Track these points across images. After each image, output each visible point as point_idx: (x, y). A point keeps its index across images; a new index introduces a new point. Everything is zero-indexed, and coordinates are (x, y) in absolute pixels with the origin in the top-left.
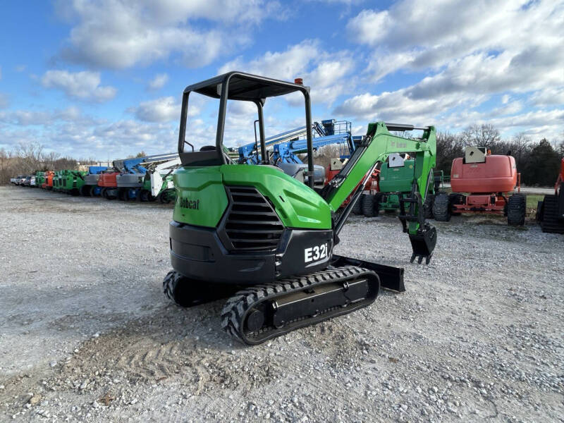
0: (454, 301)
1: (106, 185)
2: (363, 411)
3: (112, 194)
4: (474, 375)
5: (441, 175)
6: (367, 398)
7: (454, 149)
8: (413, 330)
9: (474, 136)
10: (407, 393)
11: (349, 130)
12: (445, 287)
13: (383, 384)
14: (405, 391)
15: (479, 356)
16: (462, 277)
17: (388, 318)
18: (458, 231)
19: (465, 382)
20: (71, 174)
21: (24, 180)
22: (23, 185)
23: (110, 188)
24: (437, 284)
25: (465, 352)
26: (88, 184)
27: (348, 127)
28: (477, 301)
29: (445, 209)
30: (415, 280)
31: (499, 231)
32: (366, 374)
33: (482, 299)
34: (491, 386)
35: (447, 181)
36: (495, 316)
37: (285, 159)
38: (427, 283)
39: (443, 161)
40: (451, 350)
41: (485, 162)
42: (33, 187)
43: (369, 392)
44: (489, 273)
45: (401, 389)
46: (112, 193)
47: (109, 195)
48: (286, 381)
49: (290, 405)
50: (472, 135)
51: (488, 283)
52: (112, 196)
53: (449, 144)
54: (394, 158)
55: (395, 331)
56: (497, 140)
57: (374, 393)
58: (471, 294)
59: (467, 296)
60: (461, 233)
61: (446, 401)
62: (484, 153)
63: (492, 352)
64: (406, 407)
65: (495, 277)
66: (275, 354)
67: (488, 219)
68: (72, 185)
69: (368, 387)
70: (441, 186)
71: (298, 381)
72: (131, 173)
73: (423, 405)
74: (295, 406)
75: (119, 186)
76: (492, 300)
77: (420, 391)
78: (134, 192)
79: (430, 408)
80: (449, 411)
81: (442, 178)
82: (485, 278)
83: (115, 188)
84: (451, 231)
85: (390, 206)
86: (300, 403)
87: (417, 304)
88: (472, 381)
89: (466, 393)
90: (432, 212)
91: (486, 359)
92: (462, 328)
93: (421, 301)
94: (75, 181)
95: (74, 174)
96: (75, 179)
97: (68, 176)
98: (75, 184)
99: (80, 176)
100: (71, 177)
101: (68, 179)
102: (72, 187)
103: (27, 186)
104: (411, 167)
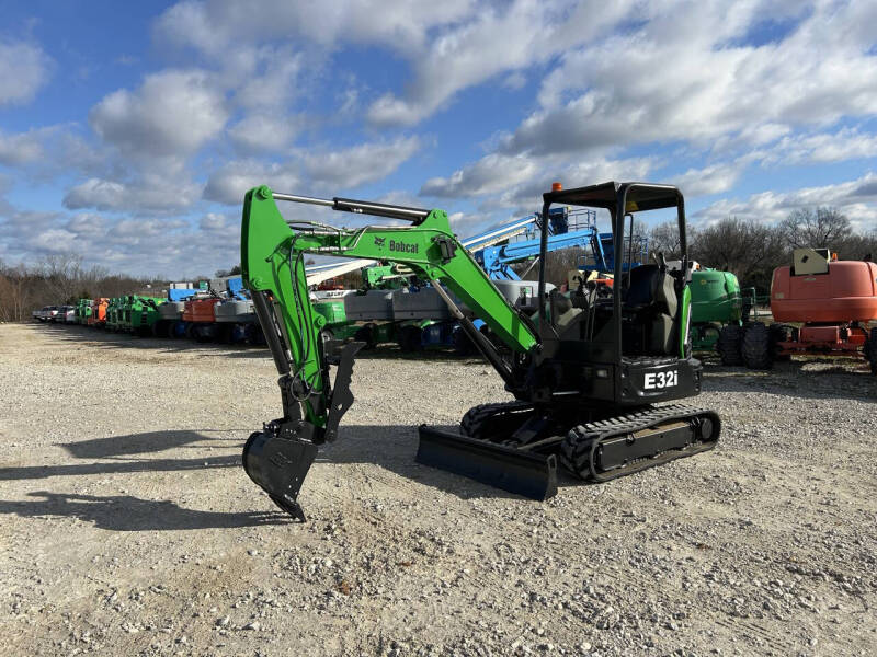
0: (793, 480)
1: (196, 319)
2: (685, 603)
3: (207, 334)
4: (832, 567)
5: (752, 295)
6: (687, 590)
7: (768, 250)
8: (737, 516)
9: (803, 227)
10: (741, 585)
11: (592, 223)
12: (777, 463)
13: (705, 576)
14: (738, 584)
15: (839, 546)
16: (801, 448)
17: (696, 501)
18: (787, 384)
19: (821, 575)
20: (139, 302)
21: (55, 313)
22: (53, 322)
23: (202, 324)
24: (764, 458)
25: (816, 542)
26: (167, 317)
27: (591, 220)
28: (829, 481)
29: (762, 349)
30: (729, 453)
31: (857, 384)
32: (679, 564)
33: (837, 478)
34: (857, 579)
35: (764, 304)
36: (856, 499)
37: (493, 274)
38: (747, 456)
39: (750, 270)
40: (796, 540)
41: (828, 273)
42: (71, 324)
43: (688, 584)
44: (844, 443)
45: (732, 582)
46: (206, 331)
47: (202, 335)
48: (572, 571)
49: (585, 596)
50: (799, 226)
51: (844, 457)
52: (206, 337)
53: (760, 242)
55: (711, 518)
56: (845, 233)
57: (696, 585)
58: (817, 471)
59: (812, 474)
60: (793, 387)
61: (796, 595)
62: (826, 257)
63: (857, 542)
64: (742, 600)
65: (854, 448)
66: (547, 542)
67: (836, 366)
68: (140, 319)
69: (685, 579)
70: (752, 313)
71: (588, 571)
72: (239, 299)
73: (765, 598)
74: (592, 596)
75: (218, 320)
76: (851, 480)
77: (759, 584)
78: (242, 331)
79: (775, 602)
80: (802, 605)
81: (753, 300)
82: (839, 450)
83: (211, 324)
84: (776, 384)
86: (598, 594)
87: (737, 484)
88: (831, 575)
89: (823, 586)
90: (741, 354)
91: (849, 550)
92: (808, 515)
93: (742, 480)
94: (145, 313)
95: (143, 302)
96: (145, 309)
97: (134, 306)
98: (144, 317)
99: (153, 304)
100: (138, 307)
101: (134, 310)
102: (139, 324)
103: (60, 322)
104: (703, 282)
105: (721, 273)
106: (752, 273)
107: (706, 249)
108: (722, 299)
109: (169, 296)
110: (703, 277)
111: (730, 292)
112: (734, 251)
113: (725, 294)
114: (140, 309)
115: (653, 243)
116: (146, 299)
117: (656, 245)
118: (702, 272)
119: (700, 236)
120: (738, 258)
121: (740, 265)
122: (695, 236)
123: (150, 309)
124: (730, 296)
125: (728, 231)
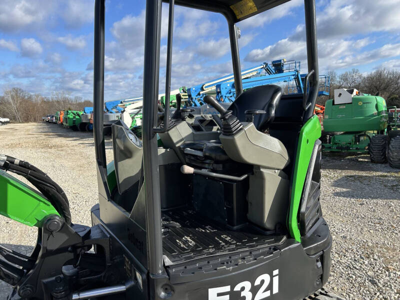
20: (71, 114)
21: (49, 118)
22: (47, 122)
26: (84, 121)
27: (297, 66)
37: (227, 99)
54: (340, 94)
68: (72, 122)
72: (111, 112)
85: (335, 147)
94: (74, 119)
95: (74, 114)
96: (74, 117)
97: (69, 116)
98: (74, 121)
99: (78, 115)
100: (71, 116)
101: (69, 118)
102: (72, 125)
103: (51, 122)
104: (360, 103)
105: (374, 97)
106: (392, 97)
107: (367, 85)
108: (373, 115)
109: (84, 111)
110: (360, 100)
111: (380, 110)
112: (382, 86)
113: (376, 112)
114: (72, 117)
115: (340, 82)
116: (75, 112)
117: (341, 83)
118: (361, 96)
119: (364, 78)
120: (385, 89)
121: (385, 93)
122: (362, 78)
123: (77, 117)
124: (379, 113)
125: (380, 75)
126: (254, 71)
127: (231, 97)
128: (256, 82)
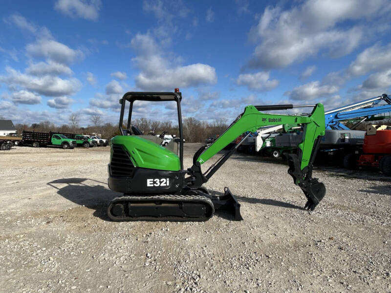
37: (329, 127)
126: (371, 102)
127: (335, 125)
128: (347, 115)
